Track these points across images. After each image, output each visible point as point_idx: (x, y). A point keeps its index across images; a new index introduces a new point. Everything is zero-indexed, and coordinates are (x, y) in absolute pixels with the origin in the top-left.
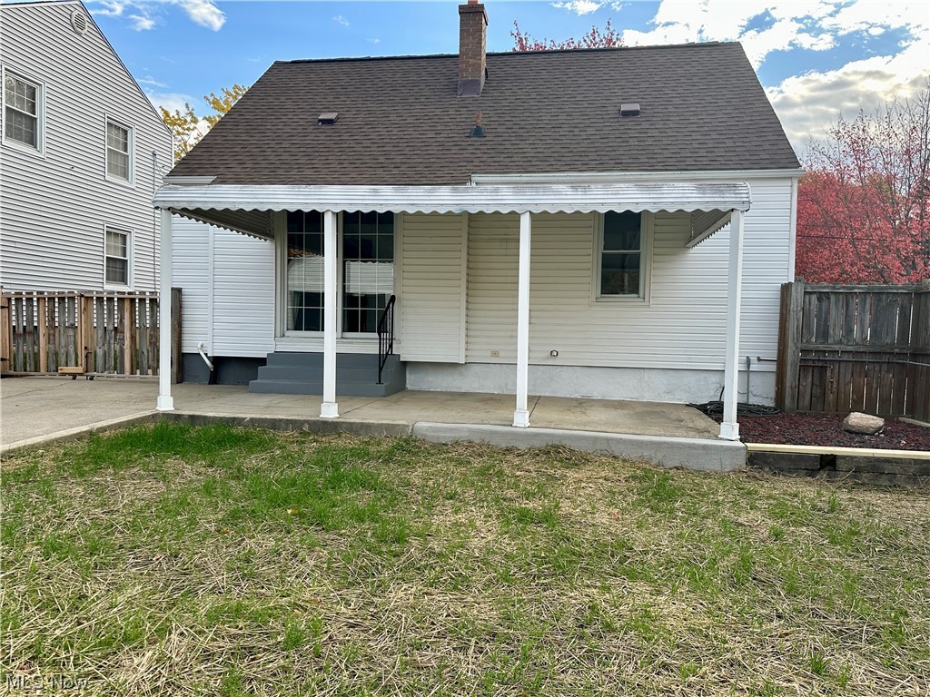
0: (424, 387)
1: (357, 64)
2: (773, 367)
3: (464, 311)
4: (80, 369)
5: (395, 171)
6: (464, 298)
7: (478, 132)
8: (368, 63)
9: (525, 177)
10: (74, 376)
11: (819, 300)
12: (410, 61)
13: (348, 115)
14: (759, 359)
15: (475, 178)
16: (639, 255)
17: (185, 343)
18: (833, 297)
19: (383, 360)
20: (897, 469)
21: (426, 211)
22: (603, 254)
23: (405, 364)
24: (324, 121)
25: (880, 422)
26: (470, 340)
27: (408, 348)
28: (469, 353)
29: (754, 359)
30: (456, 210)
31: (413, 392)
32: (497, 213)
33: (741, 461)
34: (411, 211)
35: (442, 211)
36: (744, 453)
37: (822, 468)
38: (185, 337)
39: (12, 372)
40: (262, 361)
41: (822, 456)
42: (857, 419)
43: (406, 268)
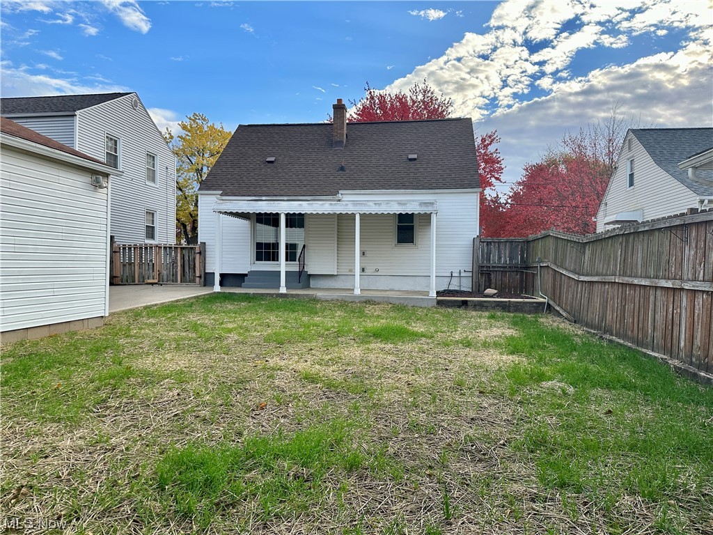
0: (319, 286)
1: (282, 127)
2: (470, 274)
3: (336, 251)
4: (156, 281)
5: (305, 189)
6: (336, 245)
7: (342, 169)
8: (287, 127)
9: (363, 191)
10: (152, 284)
11: (487, 245)
12: (309, 127)
13: (280, 158)
14: (465, 271)
15: (341, 192)
16: (413, 226)
17: (207, 268)
18: (493, 244)
19: (300, 273)
20: (488, 305)
21: (320, 213)
22: (398, 226)
23: (310, 275)
24: (269, 162)
25: (496, 291)
26: (339, 264)
27: (311, 269)
28: (339, 270)
29: (462, 271)
30: (331, 212)
31: (313, 288)
32: (347, 213)
33: (435, 303)
34: (314, 213)
35: (326, 213)
36: (436, 300)
37: (463, 305)
38: (207, 265)
39: (121, 283)
40: (246, 275)
41: (463, 301)
42: (489, 291)
43: (310, 232)
